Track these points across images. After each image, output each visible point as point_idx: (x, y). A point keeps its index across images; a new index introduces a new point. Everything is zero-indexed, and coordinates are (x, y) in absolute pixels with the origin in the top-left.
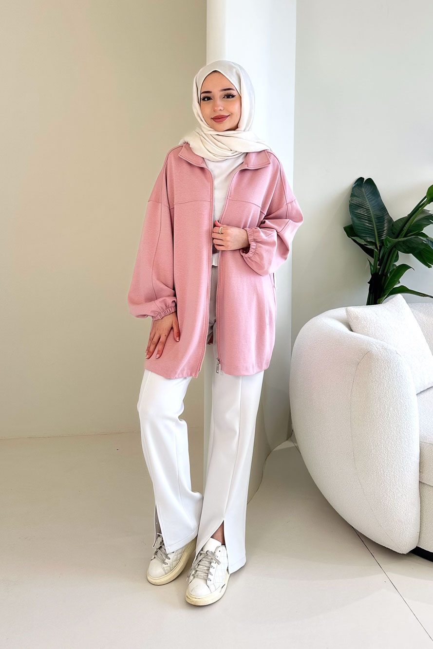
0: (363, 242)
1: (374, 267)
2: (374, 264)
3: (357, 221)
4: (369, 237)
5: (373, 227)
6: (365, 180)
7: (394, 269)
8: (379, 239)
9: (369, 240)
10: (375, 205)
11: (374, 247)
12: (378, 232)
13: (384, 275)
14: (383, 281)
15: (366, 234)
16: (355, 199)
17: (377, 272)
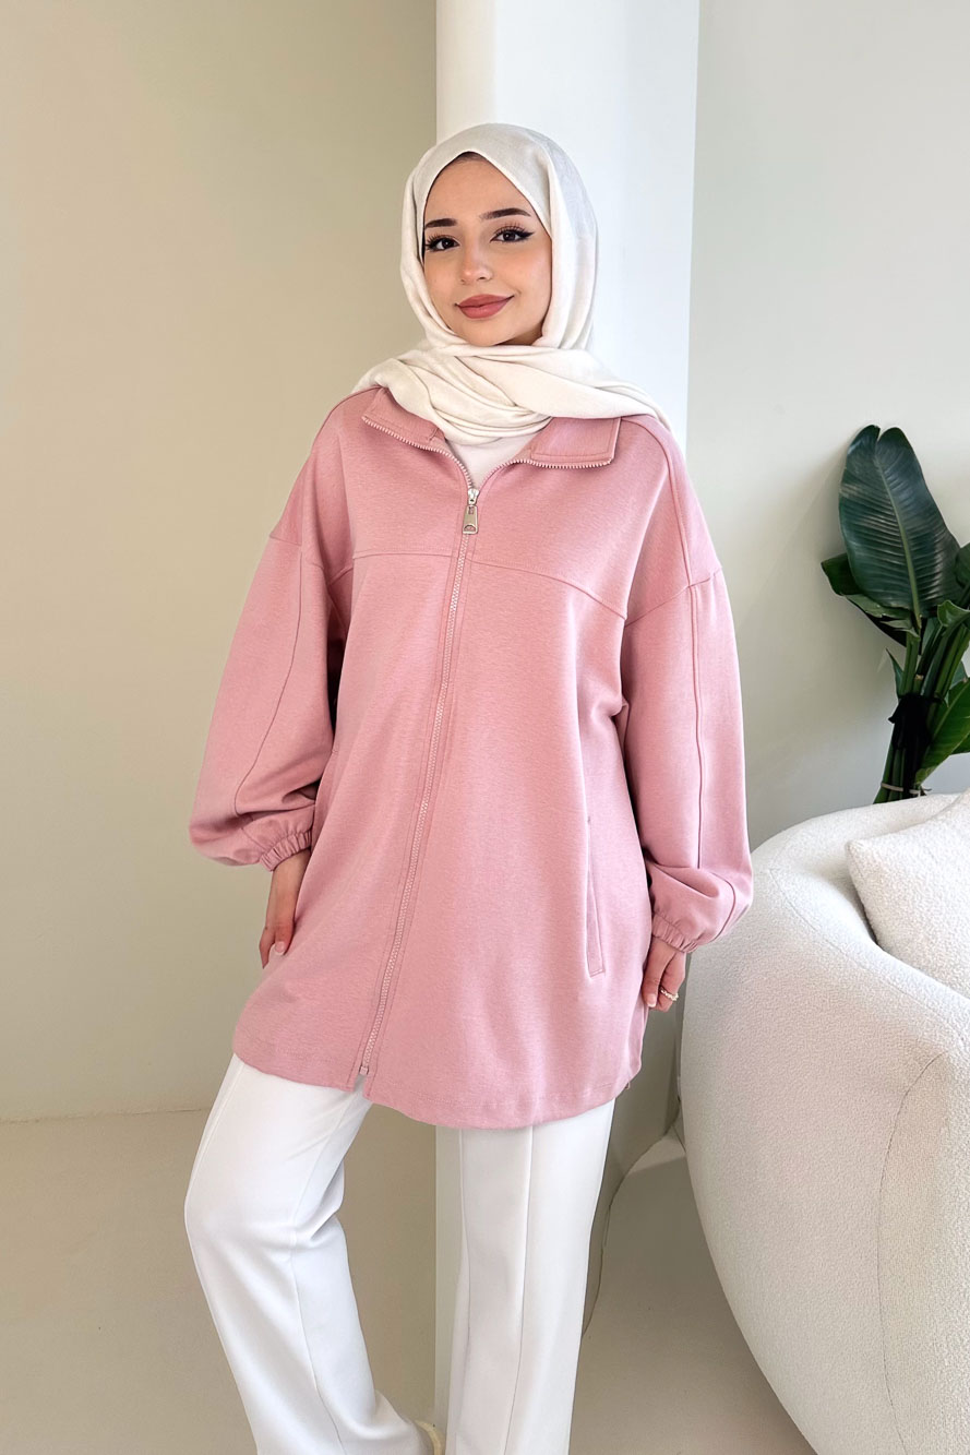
0: (879, 613)
1: (906, 677)
2: (907, 666)
3: (859, 552)
4: (893, 595)
5: (906, 568)
6: (881, 433)
7: (962, 682)
8: (920, 598)
9: (894, 604)
10: (907, 503)
11: (908, 622)
12: (918, 580)
13: (933, 698)
14: (930, 717)
15: (886, 589)
16: (855, 489)
17: (916, 688)
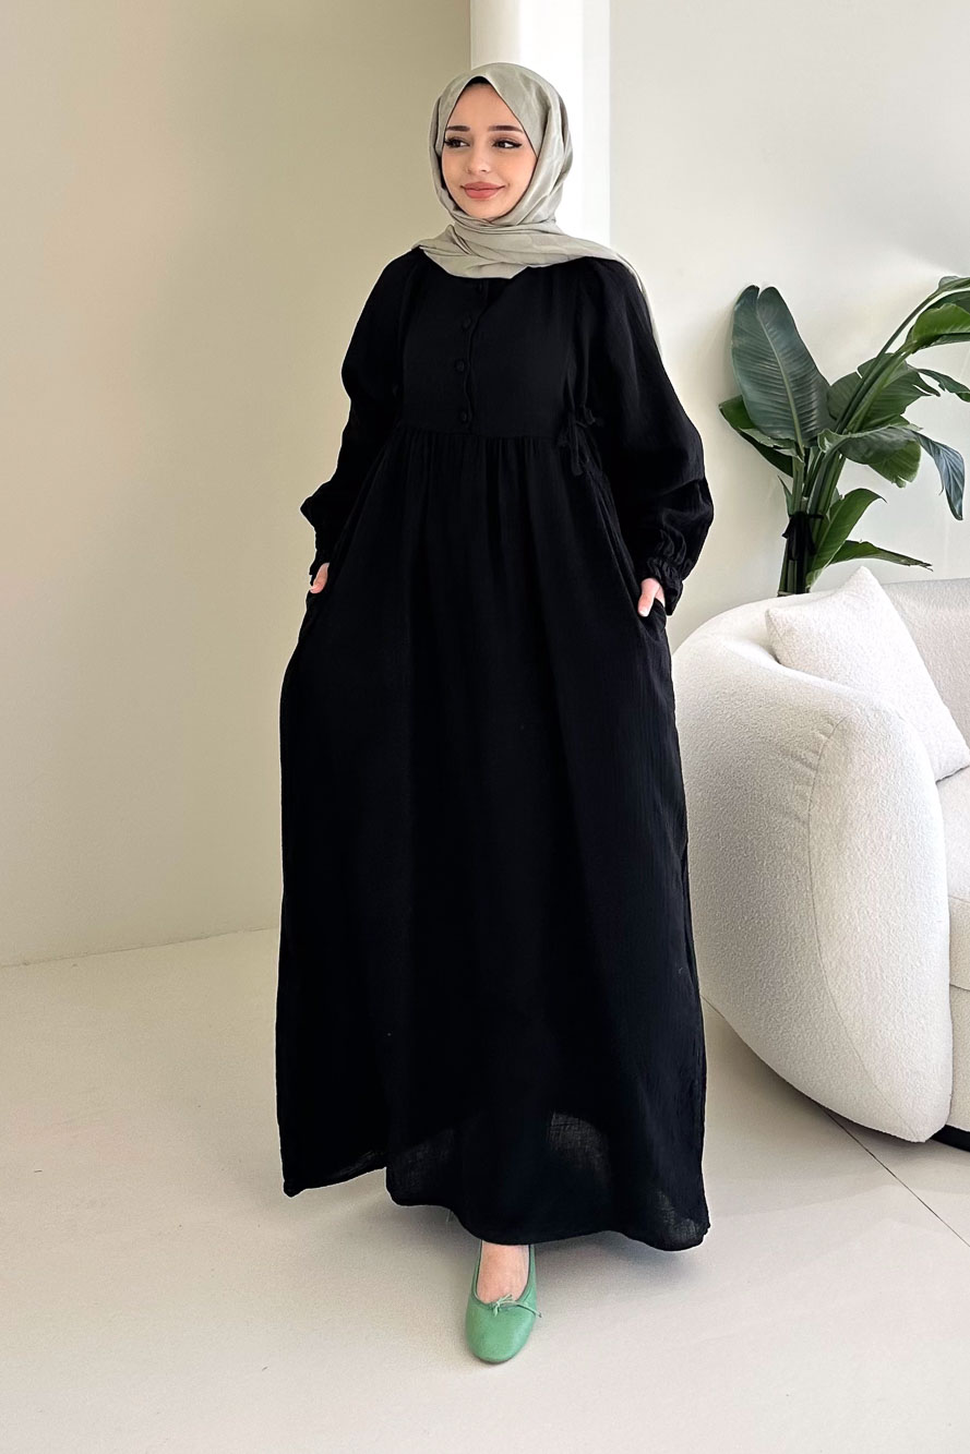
0: (768, 442)
1: (794, 499)
2: (795, 491)
3: (752, 395)
4: (781, 428)
5: (789, 405)
6: (760, 292)
7: (839, 501)
8: (802, 431)
9: (781, 436)
10: (786, 351)
11: (794, 452)
12: (799, 416)
13: (817, 515)
14: (817, 526)
15: (774, 423)
16: (744, 340)
17: (802, 509)
